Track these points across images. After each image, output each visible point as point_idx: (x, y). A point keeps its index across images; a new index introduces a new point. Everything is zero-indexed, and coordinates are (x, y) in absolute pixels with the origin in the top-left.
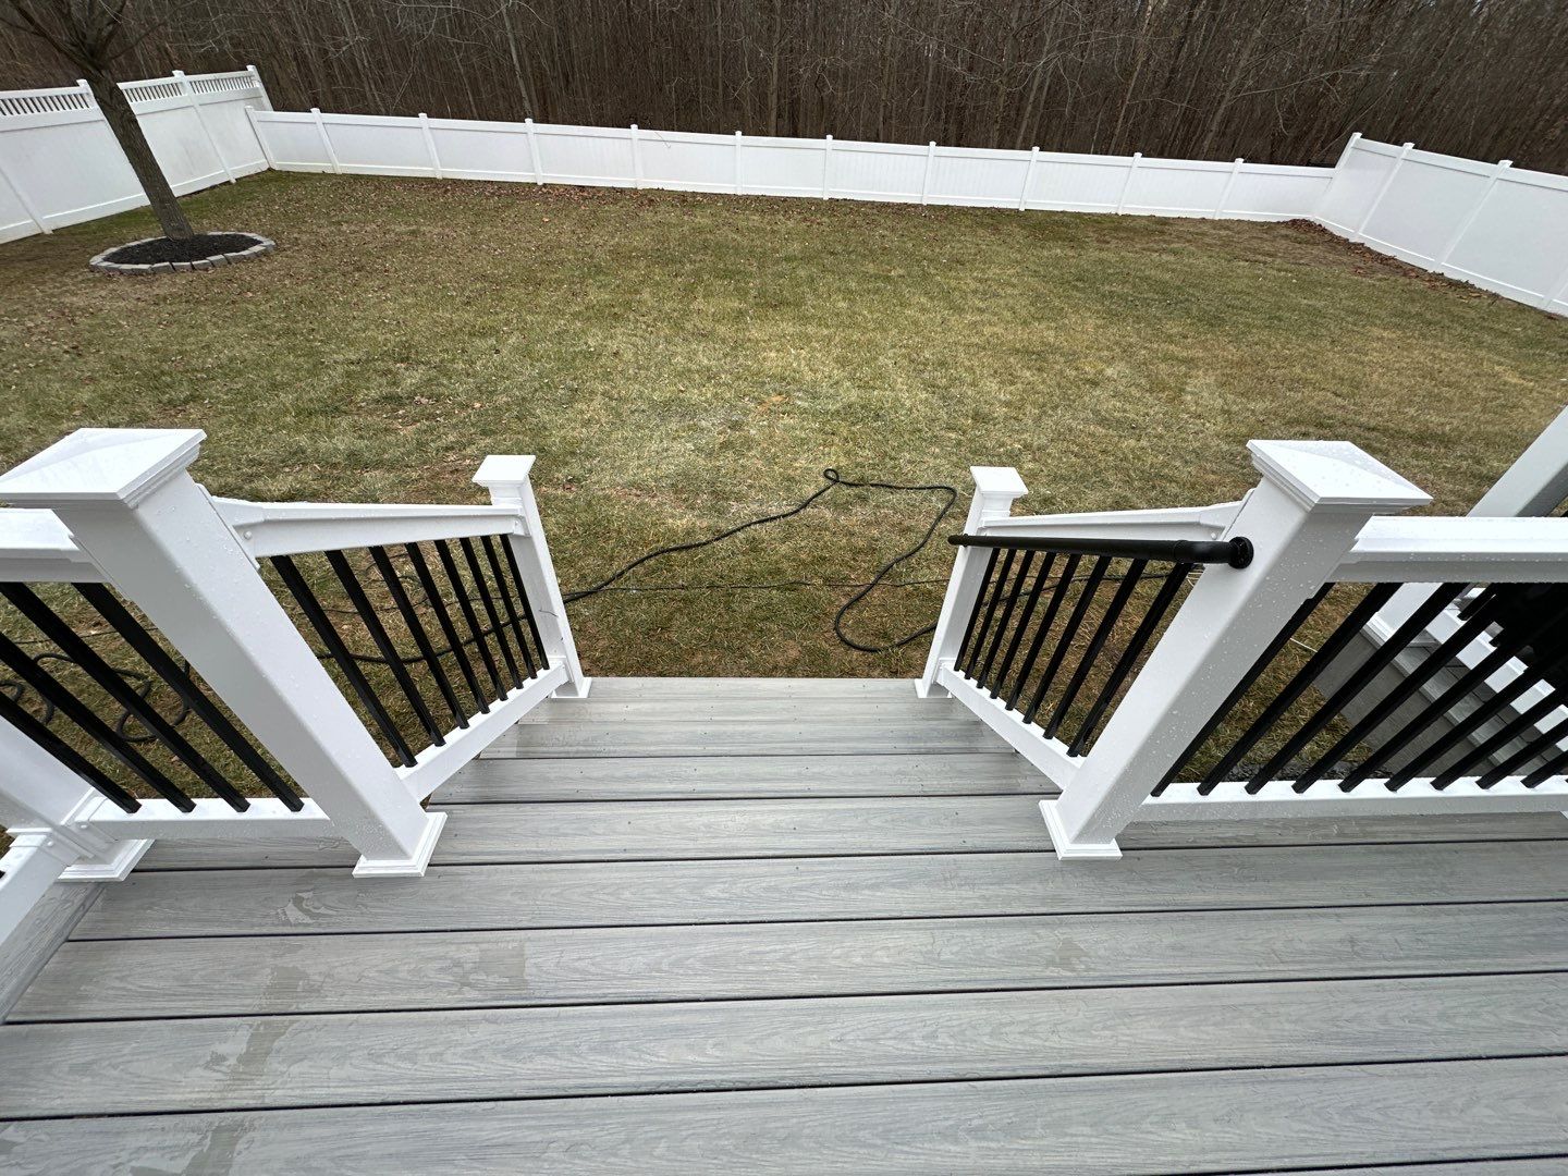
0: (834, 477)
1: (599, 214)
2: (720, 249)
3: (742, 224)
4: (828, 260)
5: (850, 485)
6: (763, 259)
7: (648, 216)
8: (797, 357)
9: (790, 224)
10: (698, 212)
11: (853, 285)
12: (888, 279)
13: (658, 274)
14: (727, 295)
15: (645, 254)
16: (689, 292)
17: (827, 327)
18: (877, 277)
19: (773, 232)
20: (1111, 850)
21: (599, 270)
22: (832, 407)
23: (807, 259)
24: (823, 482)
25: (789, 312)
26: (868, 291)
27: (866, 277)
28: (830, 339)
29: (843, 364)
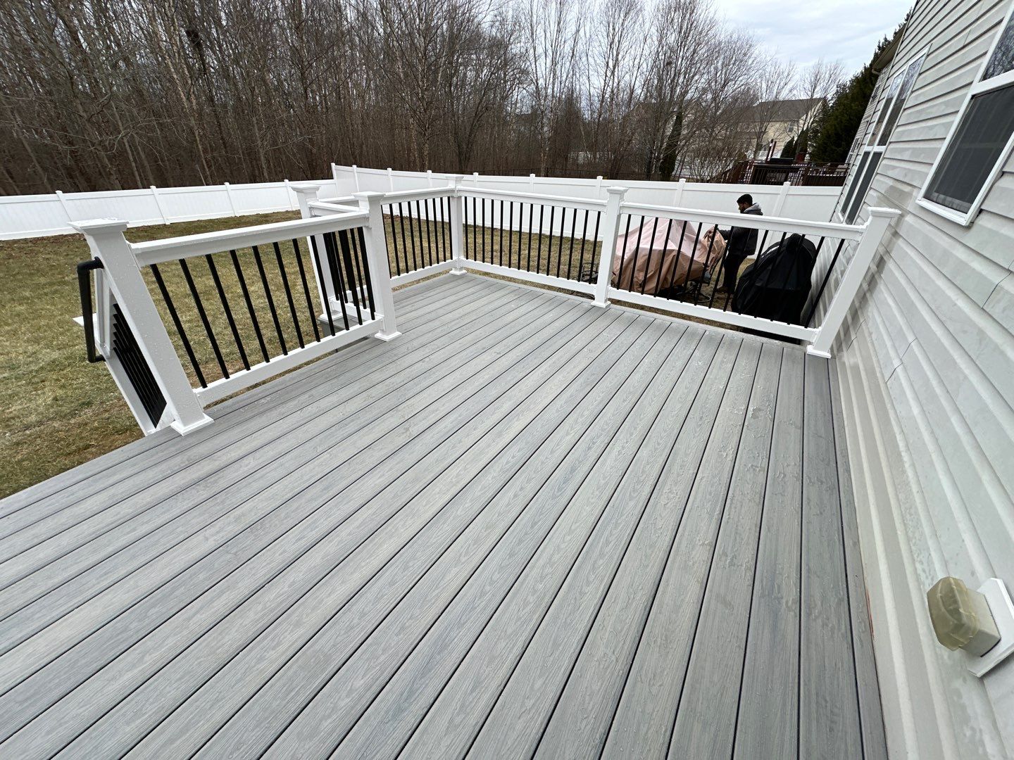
11: (27, 294)
18: (51, 284)
20: (207, 420)
26: (46, 294)
27: (38, 286)
28: (15, 332)
29: (37, 341)
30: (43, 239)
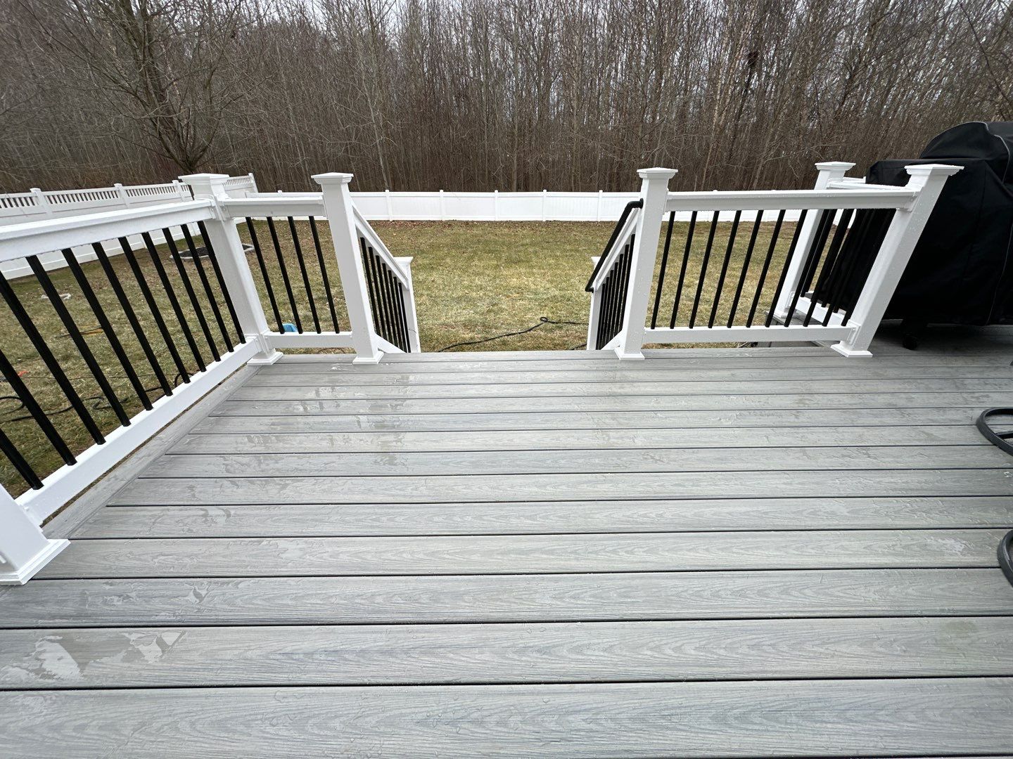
0: (545, 320)
1: (423, 231)
2: (487, 243)
3: (497, 233)
4: (545, 245)
5: (553, 323)
6: (509, 246)
7: (448, 231)
8: (528, 281)
9: (524, 232)
10: (475, 229)
11: (558, 254)
12: (577, 251)
13: (453, 252)
14: (490, 259)
15: (447, 245)
16: (471, 258)
17: (543, 269)
18: (571, 250)
19: (515, 235)
21: (423, 252)
22: (545, 297)
23: (533, 244)
24: (539, 322)
25: (523, 264)
26: (567, 256)
27: (565, 251)
28: (545, 274)
29: (551, 282)
30: (579, 222)
